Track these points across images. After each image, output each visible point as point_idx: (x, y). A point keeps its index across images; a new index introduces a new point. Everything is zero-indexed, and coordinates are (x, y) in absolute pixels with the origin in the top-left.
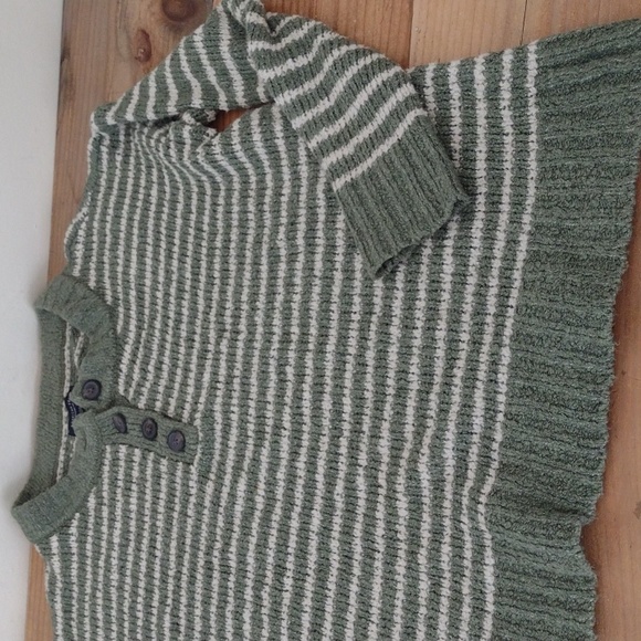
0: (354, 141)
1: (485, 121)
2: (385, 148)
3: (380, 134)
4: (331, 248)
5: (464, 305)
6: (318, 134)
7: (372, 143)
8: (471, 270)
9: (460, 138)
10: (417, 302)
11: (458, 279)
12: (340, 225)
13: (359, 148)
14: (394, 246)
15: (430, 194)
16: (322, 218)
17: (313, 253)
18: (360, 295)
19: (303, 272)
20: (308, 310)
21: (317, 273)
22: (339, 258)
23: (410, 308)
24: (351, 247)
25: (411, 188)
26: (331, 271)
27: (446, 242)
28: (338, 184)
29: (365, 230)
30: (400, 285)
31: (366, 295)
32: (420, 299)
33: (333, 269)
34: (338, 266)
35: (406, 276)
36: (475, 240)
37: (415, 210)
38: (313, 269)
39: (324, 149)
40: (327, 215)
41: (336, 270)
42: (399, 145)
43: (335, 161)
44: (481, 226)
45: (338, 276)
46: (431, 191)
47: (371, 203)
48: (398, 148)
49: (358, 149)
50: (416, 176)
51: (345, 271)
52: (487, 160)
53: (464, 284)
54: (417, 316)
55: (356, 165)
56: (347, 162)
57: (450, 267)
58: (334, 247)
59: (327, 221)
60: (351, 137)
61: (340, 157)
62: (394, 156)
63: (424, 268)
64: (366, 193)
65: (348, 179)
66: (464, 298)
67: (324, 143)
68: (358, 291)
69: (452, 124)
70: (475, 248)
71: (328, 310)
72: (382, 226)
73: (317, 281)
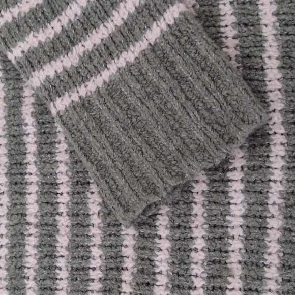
0: (79, 49)
1: (274, 19)
2: (129, 56)
3: (119, 38)
4: (49, 187)
5: (266, 256)
6: (24, 40)
7: (108, 50)
8: (273, 210)
9: (236, 42)
10: (193, 254)
11: (253, 223)
12: (62, 156)
13: (88, 57)
14: (160, 184)
15: (207, 114)
16: (32, 148)
17: (22, 194)
18: (102, 246)
19: (9, 219)
20: (21, 268)
21: (31, 219)
22: (64, 199)
23: (183, 262)
24: (80, 184)
25: (177, 106)
26: (52, 215)
27: (230, 175)
28: (60, 105)
29: (109, 163)
30: (163, 232)
31: (111, 246)
32: (196, 250)
33: (55, 213)
34: (62, 209)
35: (172, 220)
36: (275, 171)
37: (184, 135)
38: (24, 215)
39: (33, 60)
40: (40, 144)
41: (60, 214)
42: (153, 51)
43: (52, 74)
44: (283, 153)
45: (64, 222)
46: (209, 110)
47: (115, 128)
48: (151, 56)
49: (86, 58)
50: (182, 91)
51: (74, 215)
52: (281, 68)
53: (263, 228)
54: (194, 272)
55: (85, 79)
56: (70, 77)
57: (241, 207)
58: (55, 185)
59: (40, 153)
60: (73, 44)
61: (60, 70)
62: (145, 67)
63: (198, 209)
64: (106, 114)
65: (75, 97)
66: (265, 247)
67: (33, 51)
68: (97, 240)
69: (222, 24)
70: (275, 181)
71: (52, 268)
72: (137, 158)
73: (32, 230)
